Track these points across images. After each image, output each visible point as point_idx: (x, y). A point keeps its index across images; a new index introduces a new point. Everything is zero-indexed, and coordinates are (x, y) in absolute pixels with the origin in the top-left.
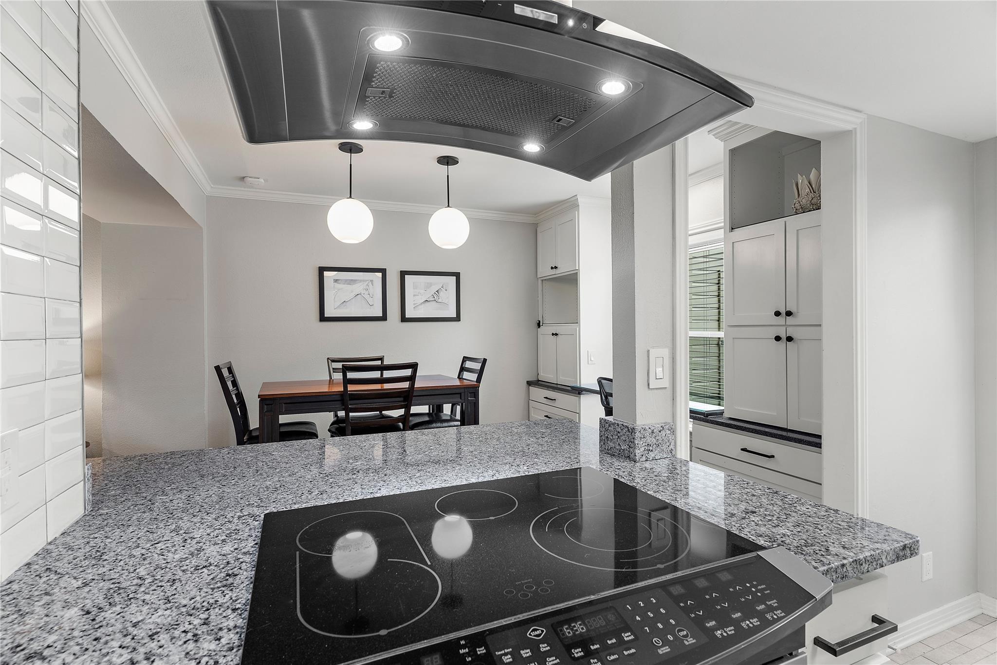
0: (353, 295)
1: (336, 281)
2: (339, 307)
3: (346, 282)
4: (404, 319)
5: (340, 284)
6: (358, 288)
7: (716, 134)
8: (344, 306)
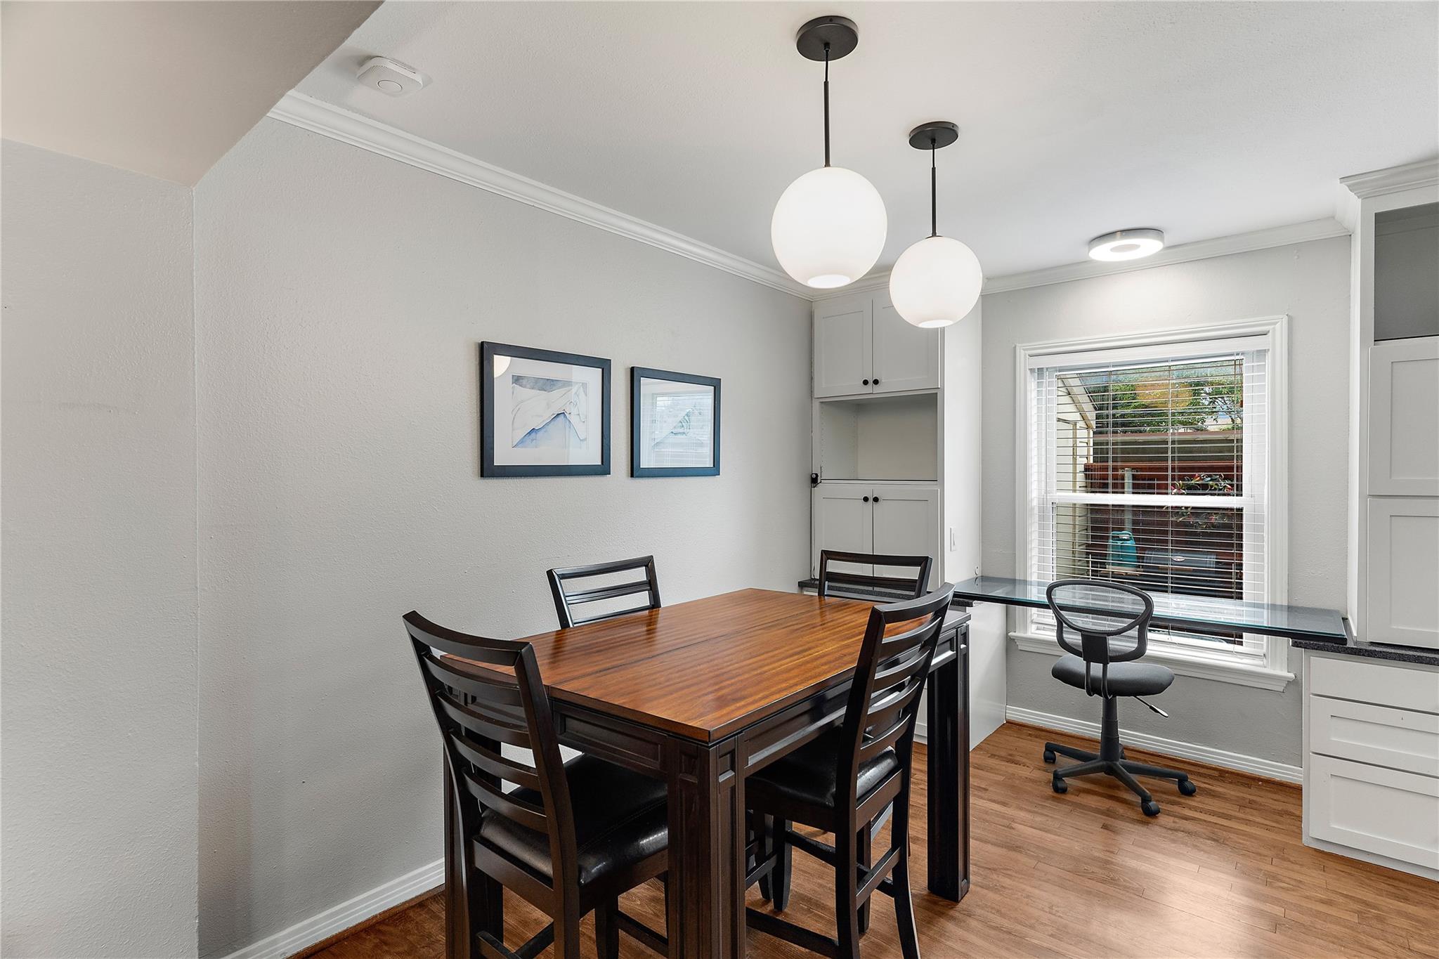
0: (548, 416)
1: (517, 380)
2: (522, 442)
3: (536, 383)
4: (635, 471)
5: (523, 388)
6: (557, 399)
7: (1354, 185)
8: (532, 440)
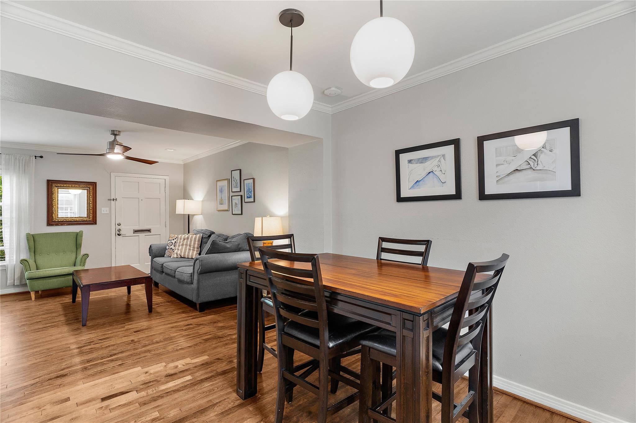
0: (424, 174)
1: (410, 161)
2: (412, 187)
3: (418, 161)
4: (483, 196)
5: (413, 164)
6: (429, 166)
8: (417, 186)
